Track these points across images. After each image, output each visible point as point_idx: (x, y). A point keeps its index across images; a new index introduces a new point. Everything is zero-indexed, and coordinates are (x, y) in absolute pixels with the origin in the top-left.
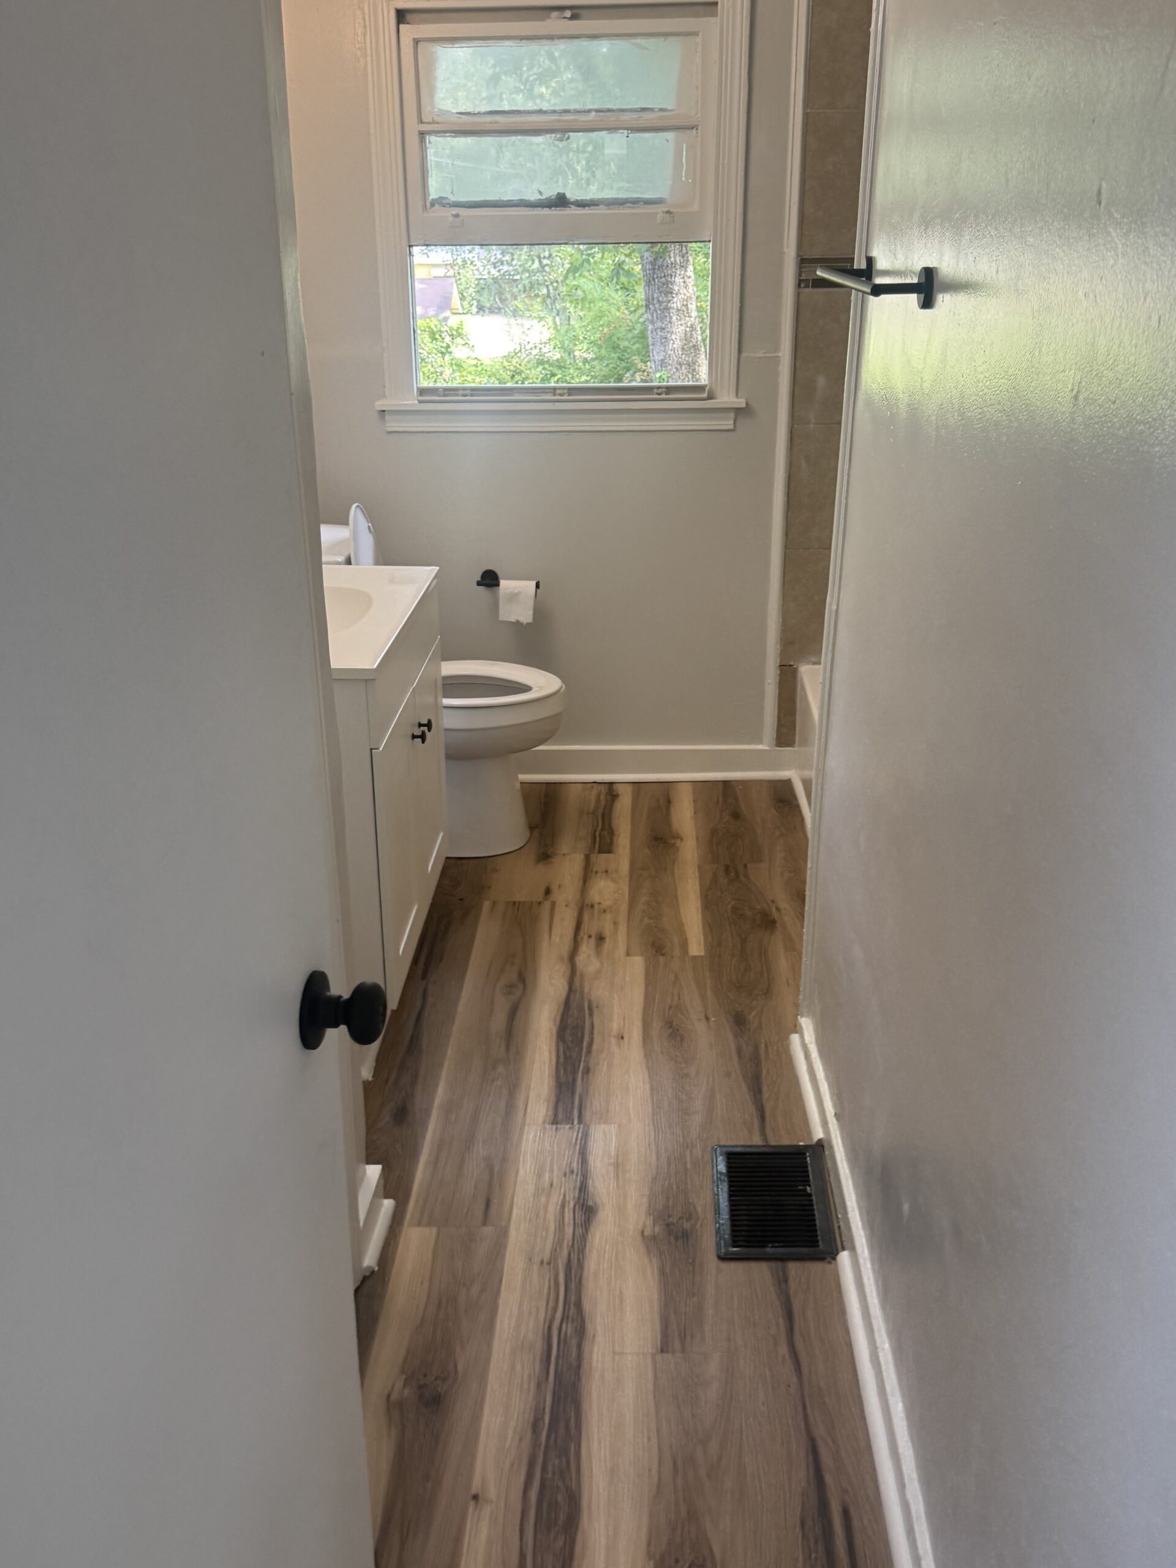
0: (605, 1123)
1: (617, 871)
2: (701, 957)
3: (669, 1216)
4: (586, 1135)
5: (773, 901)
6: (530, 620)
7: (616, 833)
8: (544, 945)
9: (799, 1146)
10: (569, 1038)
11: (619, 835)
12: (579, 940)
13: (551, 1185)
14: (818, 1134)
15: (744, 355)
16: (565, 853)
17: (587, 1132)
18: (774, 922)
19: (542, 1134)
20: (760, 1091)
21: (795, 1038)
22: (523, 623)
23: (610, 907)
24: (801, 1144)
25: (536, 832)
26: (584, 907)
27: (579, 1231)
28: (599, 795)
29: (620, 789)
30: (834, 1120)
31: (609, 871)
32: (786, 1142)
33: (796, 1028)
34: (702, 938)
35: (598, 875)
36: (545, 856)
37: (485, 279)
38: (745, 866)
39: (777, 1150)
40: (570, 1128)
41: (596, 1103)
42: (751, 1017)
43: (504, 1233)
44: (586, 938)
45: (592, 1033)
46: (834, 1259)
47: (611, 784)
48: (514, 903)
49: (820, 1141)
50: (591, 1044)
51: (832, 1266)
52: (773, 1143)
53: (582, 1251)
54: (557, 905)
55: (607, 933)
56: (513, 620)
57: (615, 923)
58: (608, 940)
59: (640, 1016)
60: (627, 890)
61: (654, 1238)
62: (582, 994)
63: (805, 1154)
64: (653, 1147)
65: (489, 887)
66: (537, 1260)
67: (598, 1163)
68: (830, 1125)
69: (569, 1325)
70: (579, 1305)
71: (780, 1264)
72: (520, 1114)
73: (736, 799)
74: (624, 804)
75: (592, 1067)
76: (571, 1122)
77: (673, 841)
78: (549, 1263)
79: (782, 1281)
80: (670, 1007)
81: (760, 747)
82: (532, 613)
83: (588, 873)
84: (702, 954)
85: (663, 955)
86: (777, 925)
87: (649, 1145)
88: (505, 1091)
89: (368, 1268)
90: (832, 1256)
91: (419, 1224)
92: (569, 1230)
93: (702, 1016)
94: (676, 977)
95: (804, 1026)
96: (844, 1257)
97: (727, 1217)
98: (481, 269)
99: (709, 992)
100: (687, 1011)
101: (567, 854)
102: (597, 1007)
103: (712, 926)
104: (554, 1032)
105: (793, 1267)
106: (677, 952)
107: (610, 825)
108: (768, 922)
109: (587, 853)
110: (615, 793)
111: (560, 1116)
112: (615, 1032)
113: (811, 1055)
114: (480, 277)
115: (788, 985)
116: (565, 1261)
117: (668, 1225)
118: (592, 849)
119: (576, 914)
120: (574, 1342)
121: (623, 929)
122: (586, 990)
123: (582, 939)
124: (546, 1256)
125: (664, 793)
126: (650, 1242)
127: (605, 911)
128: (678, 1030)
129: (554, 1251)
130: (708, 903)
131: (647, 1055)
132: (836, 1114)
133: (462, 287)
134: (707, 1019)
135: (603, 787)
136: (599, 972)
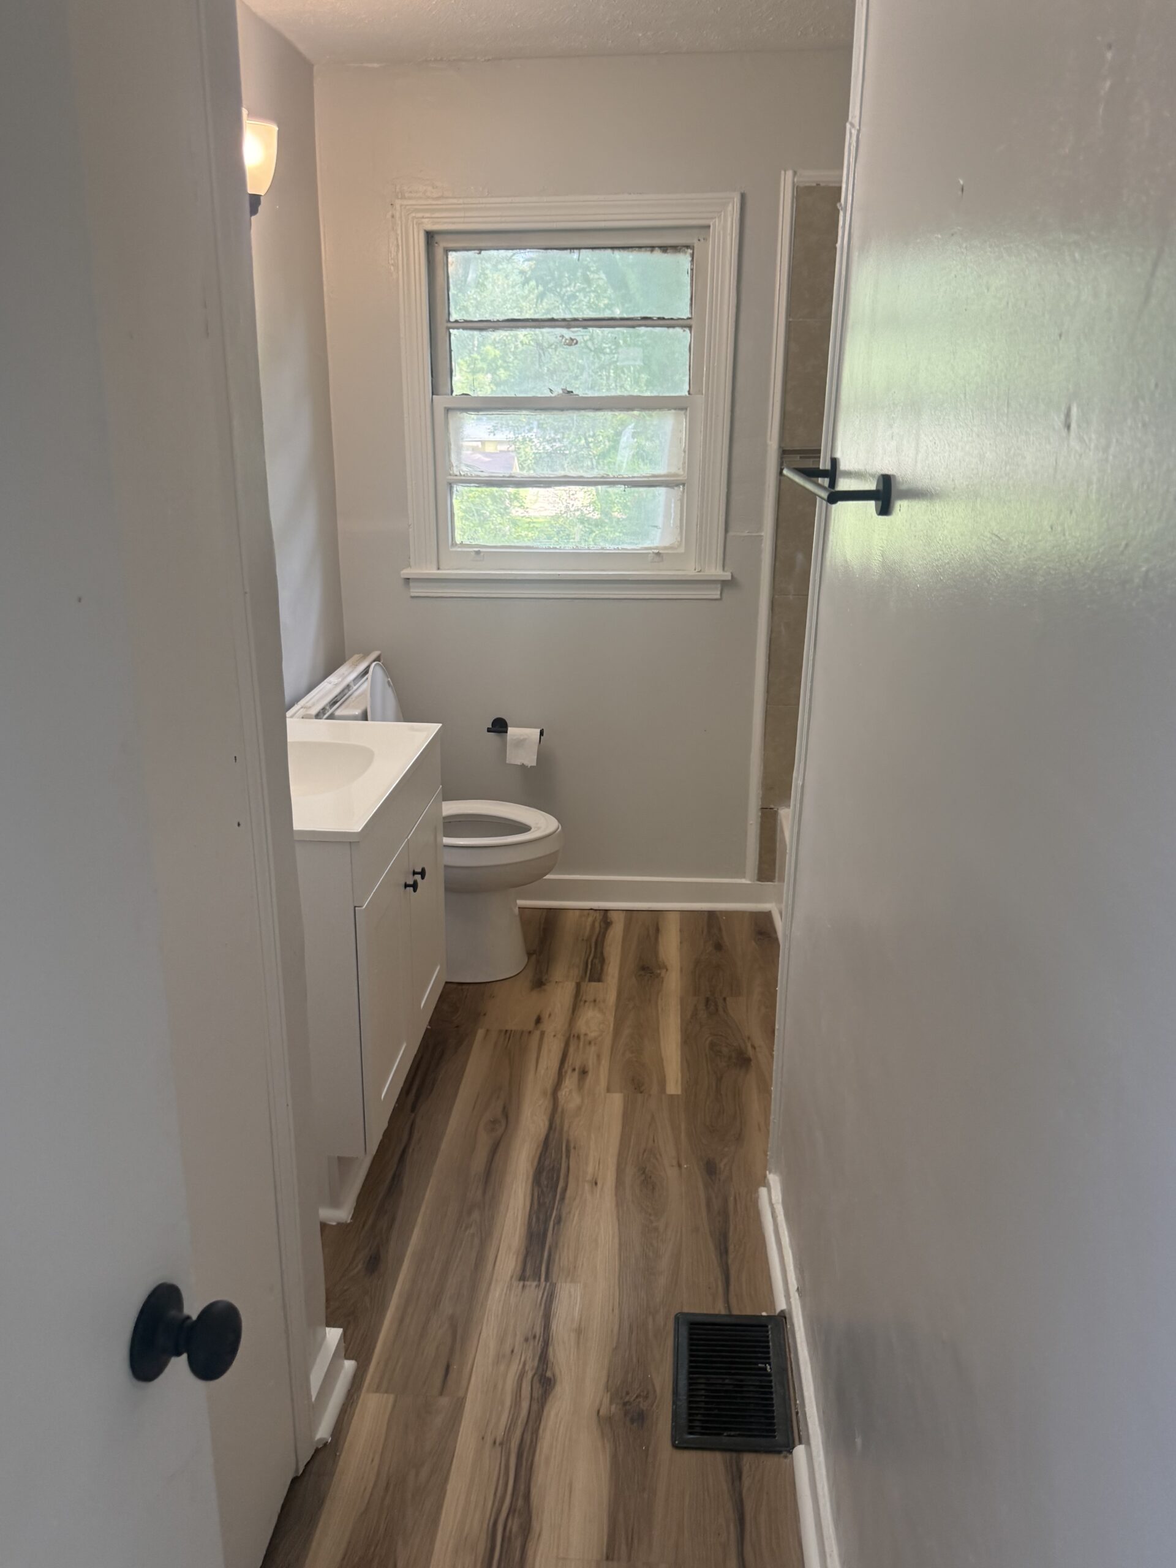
0: (572, 1281)
1: (604, 1001)
2: (678, 1095)
3: (627, 1393)
4: (551, 1295)
5: (749, 1038)
6: (534, 764)
7: (607, 961)
8: (531, 1076)
9: (762, 1316)
10: (544, 1182)
11: (609, 963)
12: (563, 1074)
13: (512, 1351)
14: (781, 1305)
15: (731, 534)
16: (557, 980)
17: (552, 1293)
18: (749, 1060)
19: (508, 1292)
20: (726, 1251)
21: (763, 1191)
22: (527, 766)
23: (596, 1038)
24: (764, 1314)
25: (534, 957)
26: (571, 1038)
27: (535, 1407)
28: (594, 922)
29: (613, 916)
30: (797, 1295)
31: (597, 1001)
32: (749, 1311)
33: (764, 1182)
34: (680, 1075)
35: (587, 1004)
36: (539, 983)
37: (540, 453)
38: (725, 999)
39: (739, 1321)
40: (536, 1286)
41: (564, 1258)
42: (722, 1165)
43: (459, 1405)
44: (569, 1071)
45: (567, 1176)
46: (791, 1453)
47: (606, 911)
48: (506, 1031)
49: (782, 1312)
50: (565, 1189)
51: (788, 1461)
52: (735, 1312)
53: (536, 1432)
54: (546, 1035)
55: (591, 1064)
56: (519, 764)
57: (599, 1056)
58: (590, 1074)
59: (615, 1160)
60: (612, 1019)
61: (610, 1419)
62: (561, 1133)
63: (767, 1326)
64: (616, 1311)
65: (485, 1014)
66: (489, 1440)
67: (561, 1328)
68: (792, 1300)
69: (516, 1520)
70: (527, 1496)
71: (734, 1455)
72: (489, 1267)
73: (720, 930)
74: (616, 933)
75: (564, 1215)
76: (537, 1279)
77: (659, 971)
78: (501, 1444)
79: (736, 1476)
80: (645, 1151)
81: (743, 881)
82: (536, 757)
83: (578, 1001)
84: (679, 1092)
85: (641, 1092)
86: (753, 1063)
87: (613, 1310)
88: (477, 1241)
89: (320, 1440)
90: (788, 1449)
91: (378, 1390)
92: (525, 1405)
93: (675, 1163)
94: (653, 1117)
95: (771, 1183)
96: (800, 1451)
97: (685, 1397)
98: (538, 445)
99: (683, 1135)
100: (661, 1155)
101: (560, 982)
102: (575, 1148)
103: (689, 1063)
104: (531, 1174)
105: (748, 1459)
106: (655, 1090)
107: (602, 953)
108: (743, 1061)
109: (578, 981)
110: (609, 921)
111: (528, 1273)
112: (589, 1177)
113: (777, 1217)
114: (536, 451)
115: (760, 1129)
116: (517, 1443)
117: (625, 1404)
118: (583, 978)
119: (562, 1045)
120: (518, 1544)
121: (605, 1063)
122: (566, 1128)
123: (566, 1072)
124: (500, 1433)
125: (653, 922)
126: (604, 1422)
127: (590, 1043)
128: (650, 1177)
129: (509, 1430)
130: (688, 1039)
131: (619, 1204)
132: (798, 1289)
133: (522, 459)
134: (680, 1166)
135: (598, 915)
136: (579, 1108)
